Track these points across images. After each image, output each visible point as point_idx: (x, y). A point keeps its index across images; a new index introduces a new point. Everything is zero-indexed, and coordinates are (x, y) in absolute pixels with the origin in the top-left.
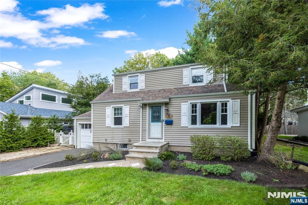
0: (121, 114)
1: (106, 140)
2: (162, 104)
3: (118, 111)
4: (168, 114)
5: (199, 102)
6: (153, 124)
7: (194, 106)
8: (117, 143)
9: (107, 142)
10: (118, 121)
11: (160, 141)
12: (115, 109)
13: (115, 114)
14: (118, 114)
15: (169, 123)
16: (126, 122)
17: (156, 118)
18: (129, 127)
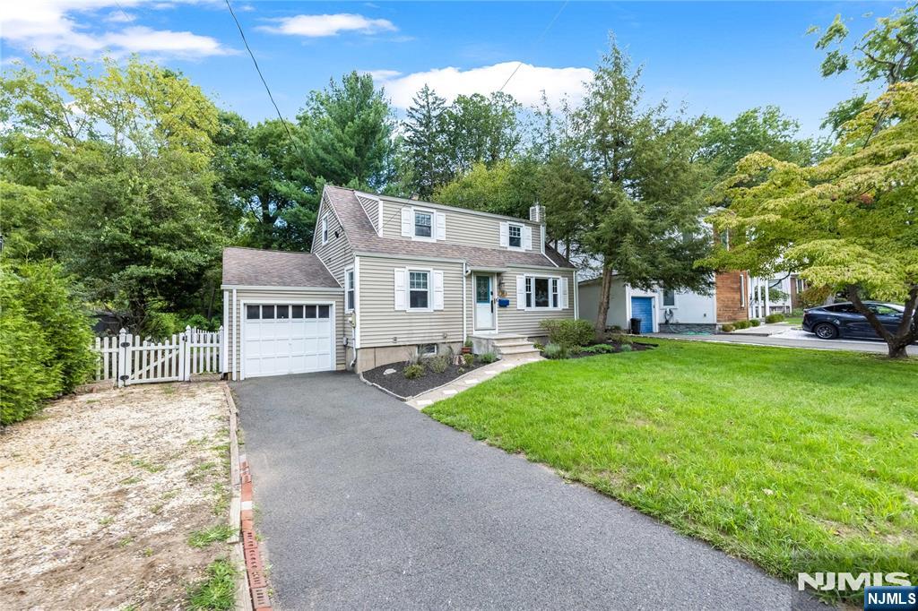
0: (425, 285)
1: (395, 339)
2: (492, 274)
3: (419, 278)
4: (502, 292)
5: (534, 275)
6: (480, 305)
7: (528, 281)
8: (419, 343)
9: (397, 344)
10: (419, 299)
11: (493, 332)
12: (412, 274)
13: (412, 284)
14: (418, 284)
15: (504, 304)
16: (436, 300)
17: (483, 296)
18: (442, 311)
